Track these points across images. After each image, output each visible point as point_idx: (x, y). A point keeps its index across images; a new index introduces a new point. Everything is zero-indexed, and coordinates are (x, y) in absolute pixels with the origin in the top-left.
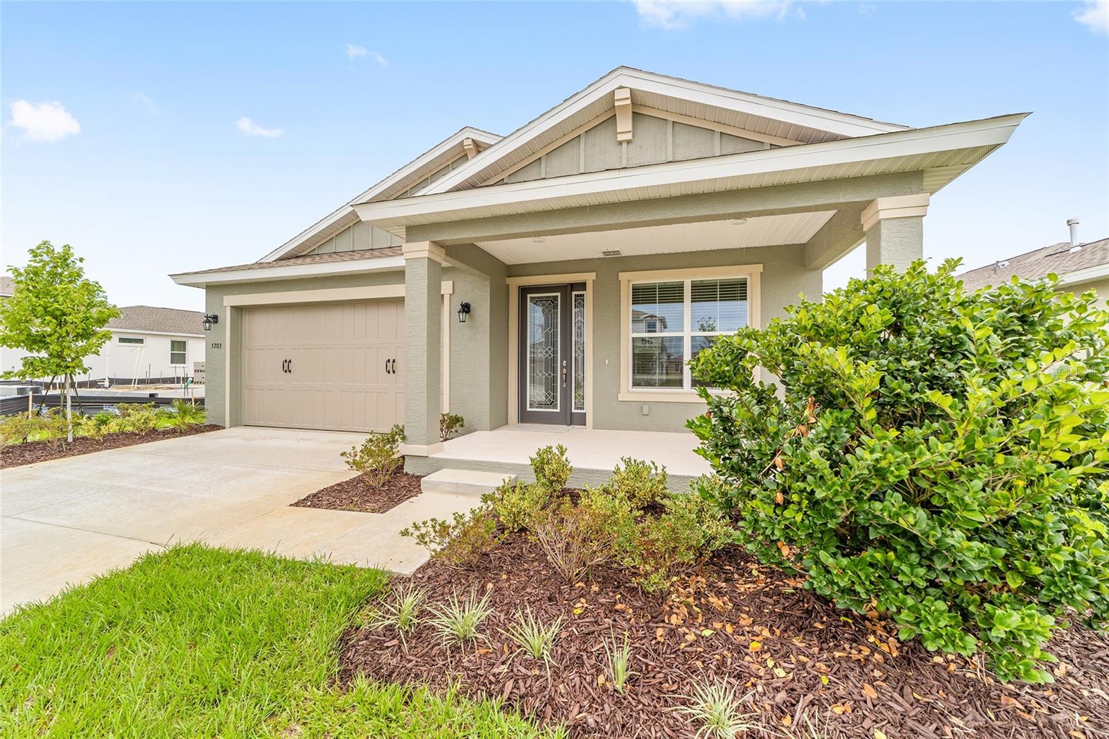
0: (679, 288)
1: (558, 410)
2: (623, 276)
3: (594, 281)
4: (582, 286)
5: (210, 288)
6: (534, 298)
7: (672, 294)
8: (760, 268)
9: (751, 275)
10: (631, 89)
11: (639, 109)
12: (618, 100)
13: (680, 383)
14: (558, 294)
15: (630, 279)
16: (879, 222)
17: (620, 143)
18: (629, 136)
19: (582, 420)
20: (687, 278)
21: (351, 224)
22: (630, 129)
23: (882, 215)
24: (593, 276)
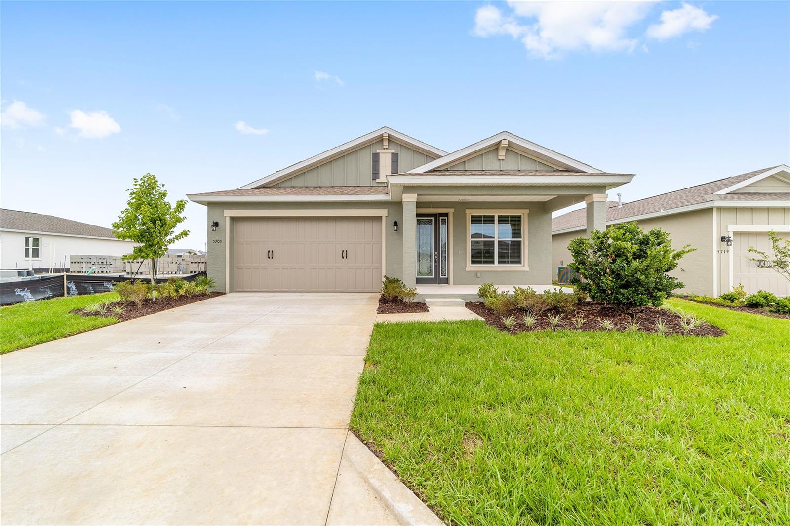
0: (493, 217)
1: (433, 277)
2: (467, 211)
3: (453, 213)
4: (447, 215)
5: (210, 205)
6: (419, 219)
7: (489, 220)
8: (527, 211)
9: (523, 214)
10: (509, 141)
11: (511, 149)
12: (503, 144)
13: (492, 262)
14: (433, 218)
15: (470, 213)
16: (593, 202)
17: (500, 160)
18: (504, 158)
19: (446, 281)
20: (496, 214)
21: (306, 171)
22: (504, 155)
23: (595, 200)
24: (453, 210)
